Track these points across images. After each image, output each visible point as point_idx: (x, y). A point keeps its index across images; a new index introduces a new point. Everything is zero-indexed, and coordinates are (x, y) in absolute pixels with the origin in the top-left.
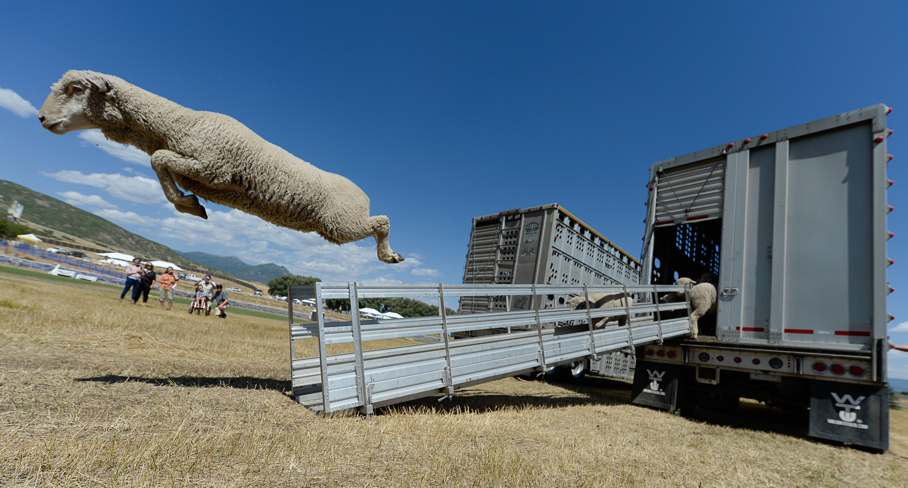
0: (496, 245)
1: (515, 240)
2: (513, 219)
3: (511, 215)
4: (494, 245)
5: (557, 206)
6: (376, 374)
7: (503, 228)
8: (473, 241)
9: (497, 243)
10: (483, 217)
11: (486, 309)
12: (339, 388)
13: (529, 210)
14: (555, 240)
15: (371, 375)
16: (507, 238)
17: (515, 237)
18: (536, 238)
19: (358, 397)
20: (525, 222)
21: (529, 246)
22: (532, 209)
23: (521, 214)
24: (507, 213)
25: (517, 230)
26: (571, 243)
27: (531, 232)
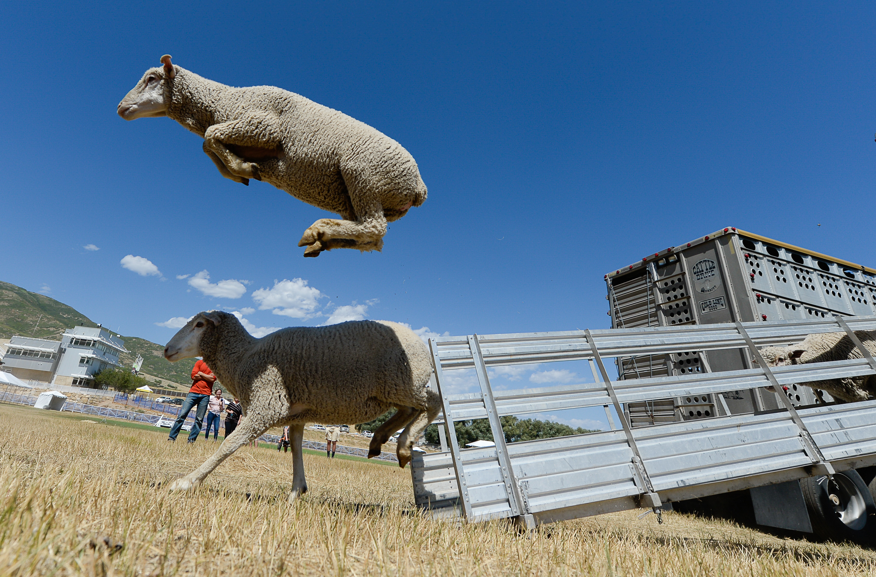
0: (653, 305)
1: (683, 291)
2: (668, 263)
3: (661, 259)
4: (649, 306)
5: (734, 230)
6: (527, 465)
7: (656, 279)
8: (615, 306)
9: (653, 301)
10: (620, 270)
11: (672, 407)
12: (479, 485)
13: (689, 245)
14: (753, 279)
15: (520, 466)
16: (668, 292)
17: (681, 288)
18: (717, 281)
19: (508, 500)
20: (688, 263)
21: (711, 297)
22: (693, 243)
23: (678, 254)
24: (654, 257)
25: (680, 277)
26: (784, 280)
27: (705, 275)
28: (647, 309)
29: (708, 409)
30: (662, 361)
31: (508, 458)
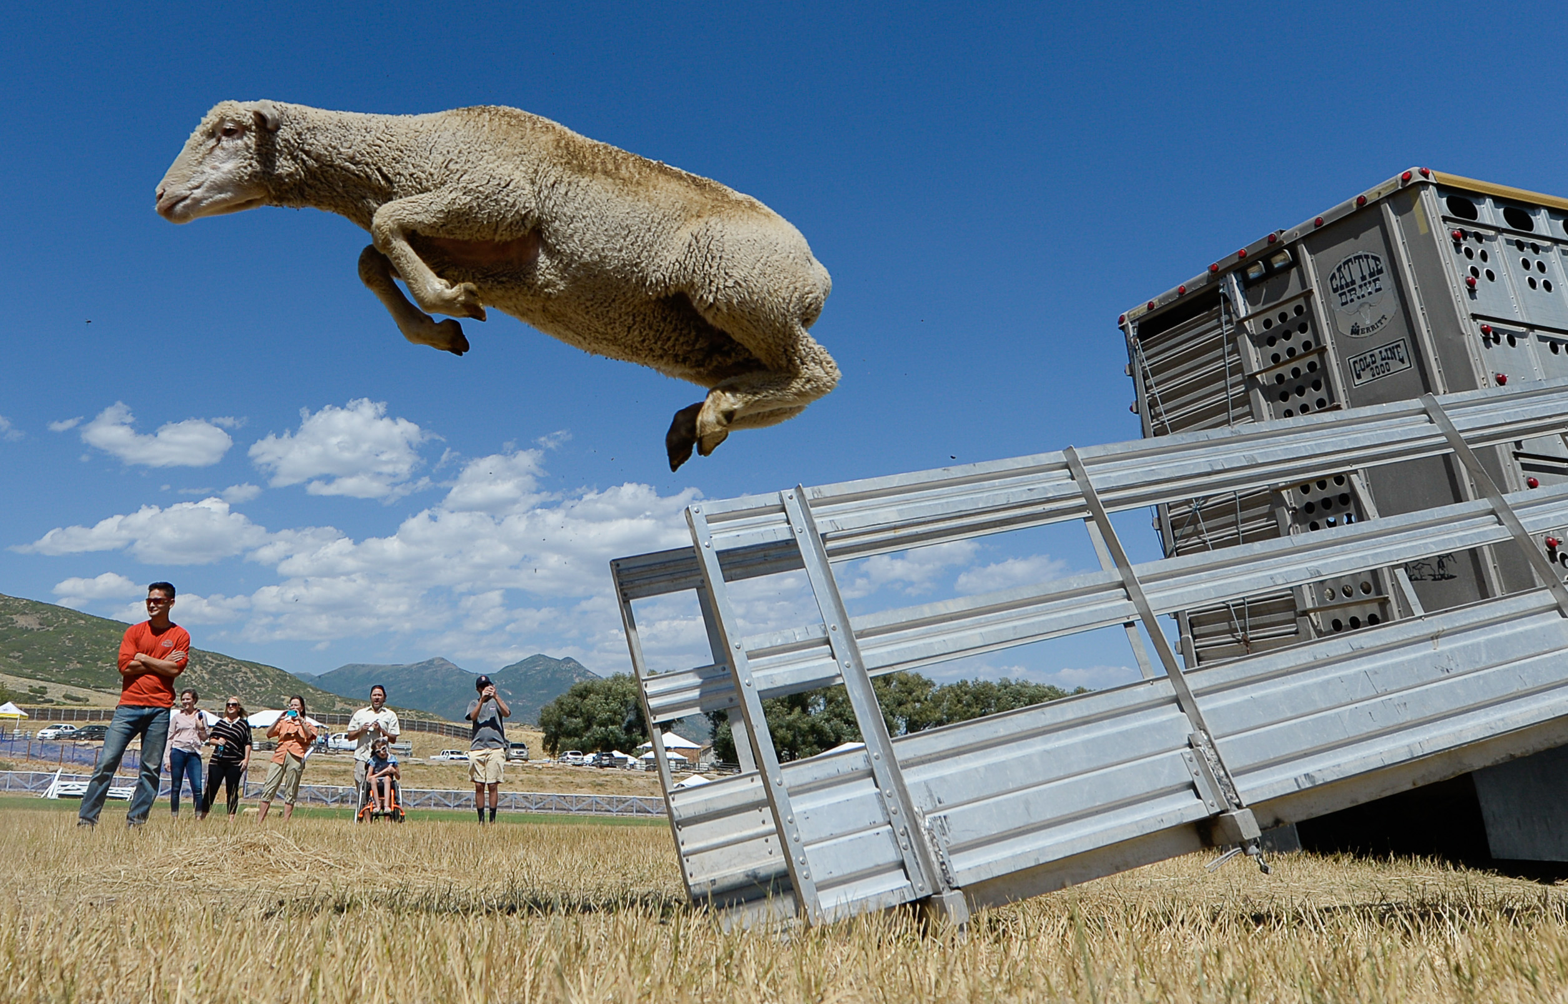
0: (1238, 377)
1: (1307, 336)
2: (1270, 272)
3: (1255, 263)
4: (1230, 380)
5: (1426, 174)
6: (942, 779)
7: (1243, 315)
8: (1147, 389)
9: (1238, 369)
10: (1155, 300)
11: (1290, 615)
12: (832, 837)
13: (1318, 222)
14: (1472, 292)
15: (926, 783)
16: (1271, 342)
17: (1303, 329)
18: (1389, 304)
19: (902, 865)
20: (1318, 266)
21: (1374, 344)
22: (1328, 216)
23: (1293, 247)
24: (1236, 260)
25: (1301, 302)
26: (1547, 286)
27: (1359, 293)
28: (1225, 389)
29: (1374, 609)
30: (1265, 509)
31: (896, 770)
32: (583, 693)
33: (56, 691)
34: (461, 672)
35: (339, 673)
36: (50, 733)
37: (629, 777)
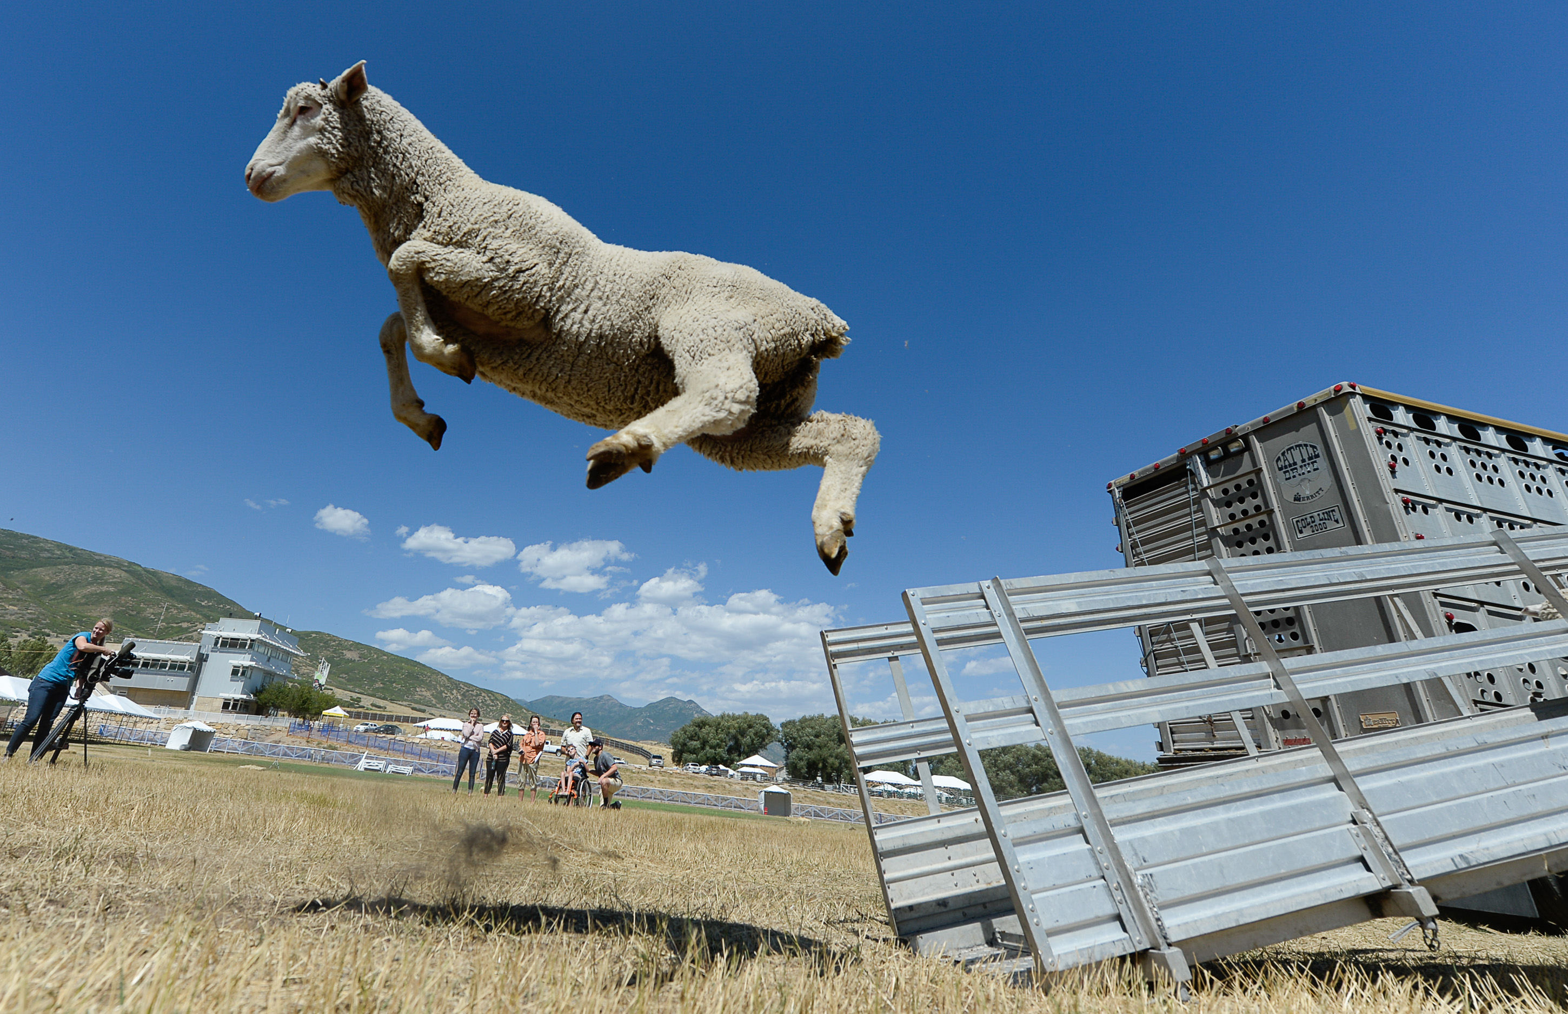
0: (1203, 529)
1: (1258, 501)
2: (1227, 455)
3: (1216, 448)
4: (1195, 531)
5: (1353, 387)
7: (1205, 484)
8: (1130, 535)
9: (1202, 523)
10: (1136, 473)
13: (1266, 420)
14: (1393, 472)
16: (1229, 505)
17: (1254, 496)
18: (1325, 480)
20: (1266, 451)
21: (1314, 510)
22: (1274, 416)
23: (1245, 438)
24: (1200, 445)
25: (1253, 477)
26: (1449, 471)
27: (1300, 471)
28: (1192, 537)
30: (1225, 625)
32: (701, 725)
33: (366, 701)
34: (621, 705)
35: (543, 701)
36: (362, 728)
37: (730, 784)
